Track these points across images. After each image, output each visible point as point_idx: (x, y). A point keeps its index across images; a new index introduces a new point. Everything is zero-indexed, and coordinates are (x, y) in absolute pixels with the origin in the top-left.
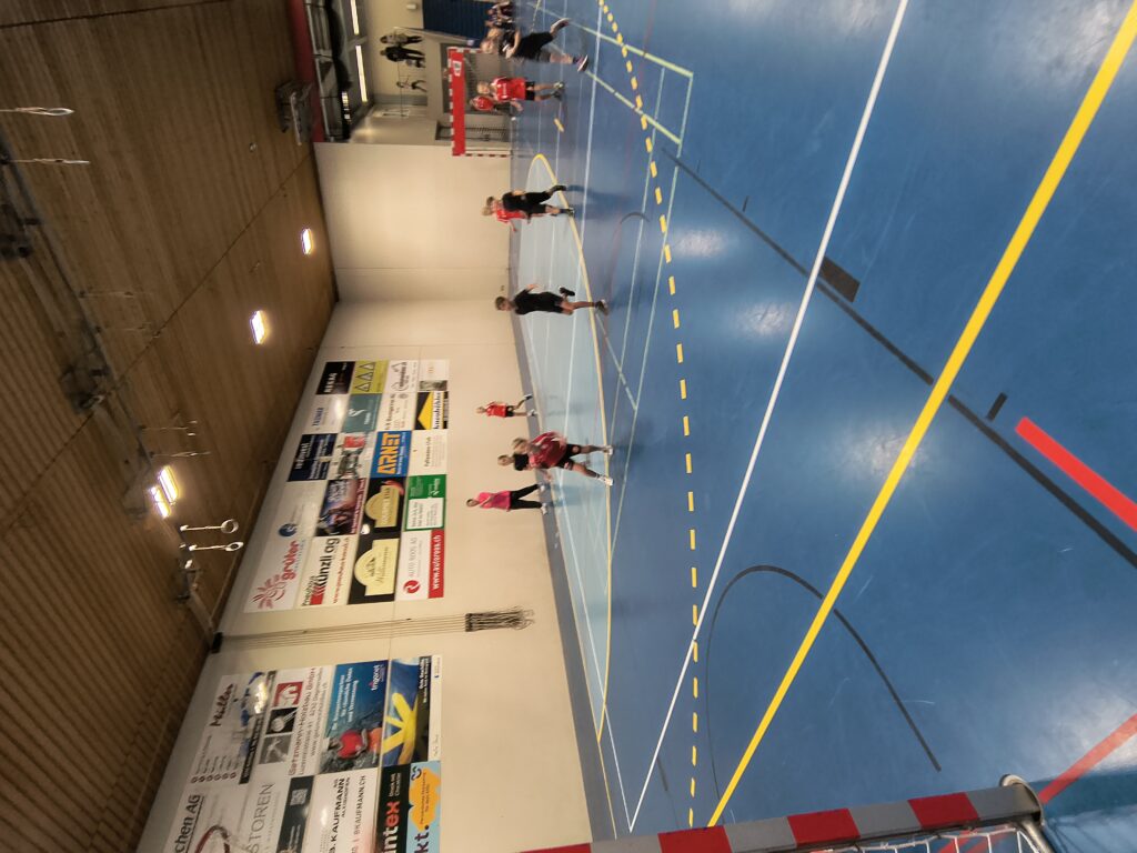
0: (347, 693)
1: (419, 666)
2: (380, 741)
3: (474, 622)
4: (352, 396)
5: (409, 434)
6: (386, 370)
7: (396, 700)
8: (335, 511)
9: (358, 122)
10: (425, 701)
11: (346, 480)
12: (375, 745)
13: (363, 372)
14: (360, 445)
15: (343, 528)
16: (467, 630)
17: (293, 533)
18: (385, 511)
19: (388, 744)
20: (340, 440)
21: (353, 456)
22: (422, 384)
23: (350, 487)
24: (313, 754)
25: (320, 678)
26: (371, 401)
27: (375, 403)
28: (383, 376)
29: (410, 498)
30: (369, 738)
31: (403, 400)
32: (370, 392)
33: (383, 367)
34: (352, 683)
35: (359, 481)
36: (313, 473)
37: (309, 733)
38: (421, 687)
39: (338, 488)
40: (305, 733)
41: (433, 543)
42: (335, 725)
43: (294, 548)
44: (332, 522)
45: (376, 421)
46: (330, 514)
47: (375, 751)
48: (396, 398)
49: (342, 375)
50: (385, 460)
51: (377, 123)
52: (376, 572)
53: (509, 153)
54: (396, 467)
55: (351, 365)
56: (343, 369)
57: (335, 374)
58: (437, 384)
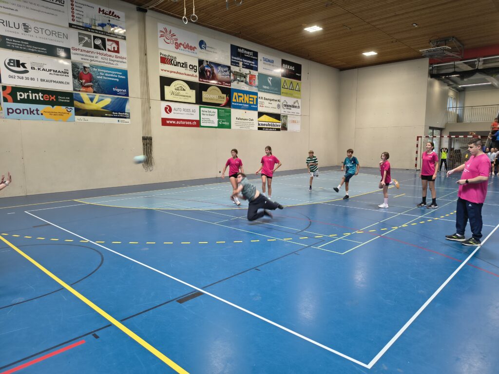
0: (112, 75)
1: (125, 112)
2: (87, 92)
3: (147, 141)
4: (281, 79)
5: (256, 109)
6: (295, 97)
7: (107, 100)
8: (213, 70)
9: (444, 82)
10: (106, 115)
11: (230, 76)
12: (84, 89)
13: (295, 85)
14: (250, 83)
15: (202, 74)
16: (143, 137)
17: (201, 48)
18: (211, 96)
19: (85, 96)
20: (253, 72)
21: (244, 79)
23: (226, 78)
24: (82, 59)
25: (121, 62)
26: (276, 89)
27: (276, 91)
28: (291, 95)
29: (218, 109)
30: (88, 87)
31: (276, 106)
32: (282, 89)
33: (296, 95)
34: (117, 78)
35: (229, 82)
36: (235, 58)
37: (93, 57)
38: (113, 113)
39: (226, 71)
40: (93, 55)
41: (192, 121)
42: (96, 70)
43: (192, 48)
44: (206, 68)
45: (264, 92)
46: (211, 67)
47: (82, 89)
48: (278, 103)
49: (293, 73)
50: (241, 97)
51: (444, 93)
52: (177, 91)
54: (236, 102)
55: (299, 78)
56: (297, 74)
57: (294, 69)
58: (286, 125)
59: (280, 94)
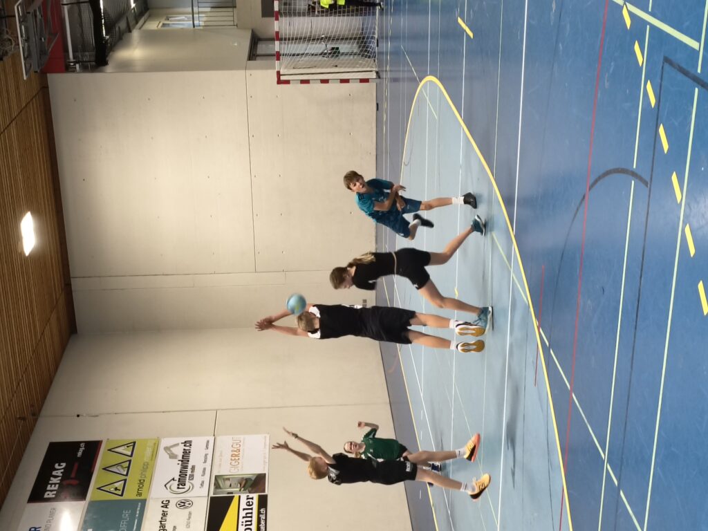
4: (92, 504)
6: (155, 454)
9: (120, 38)
13: (113, 459)
22: (218, 481)
26: (126, 514)
27: (132, 516)
28: (148, 467)
31: (184, 513)
32: (126, 497)
33: (149, 451)
48: (172, 507)
49: (76, 465)
51: (151, 38)
53: (374, 75)
55: (93, 448)
56: (80, 454)
57: (64, 465)
58: (247, 480)
59: (144, 502)
